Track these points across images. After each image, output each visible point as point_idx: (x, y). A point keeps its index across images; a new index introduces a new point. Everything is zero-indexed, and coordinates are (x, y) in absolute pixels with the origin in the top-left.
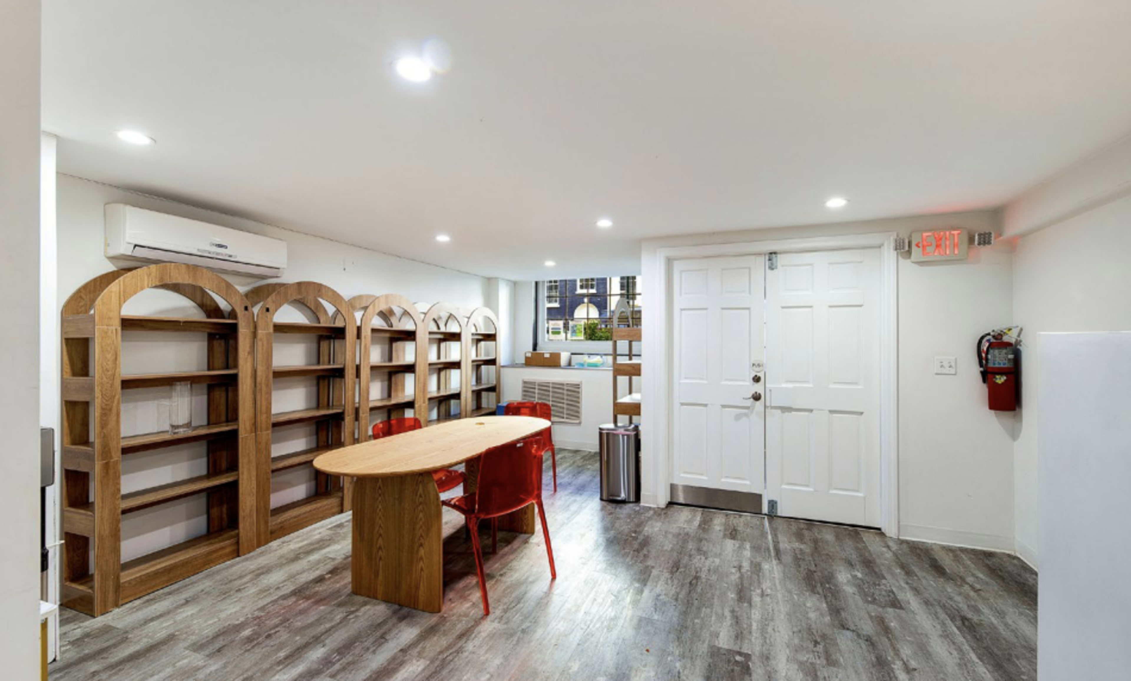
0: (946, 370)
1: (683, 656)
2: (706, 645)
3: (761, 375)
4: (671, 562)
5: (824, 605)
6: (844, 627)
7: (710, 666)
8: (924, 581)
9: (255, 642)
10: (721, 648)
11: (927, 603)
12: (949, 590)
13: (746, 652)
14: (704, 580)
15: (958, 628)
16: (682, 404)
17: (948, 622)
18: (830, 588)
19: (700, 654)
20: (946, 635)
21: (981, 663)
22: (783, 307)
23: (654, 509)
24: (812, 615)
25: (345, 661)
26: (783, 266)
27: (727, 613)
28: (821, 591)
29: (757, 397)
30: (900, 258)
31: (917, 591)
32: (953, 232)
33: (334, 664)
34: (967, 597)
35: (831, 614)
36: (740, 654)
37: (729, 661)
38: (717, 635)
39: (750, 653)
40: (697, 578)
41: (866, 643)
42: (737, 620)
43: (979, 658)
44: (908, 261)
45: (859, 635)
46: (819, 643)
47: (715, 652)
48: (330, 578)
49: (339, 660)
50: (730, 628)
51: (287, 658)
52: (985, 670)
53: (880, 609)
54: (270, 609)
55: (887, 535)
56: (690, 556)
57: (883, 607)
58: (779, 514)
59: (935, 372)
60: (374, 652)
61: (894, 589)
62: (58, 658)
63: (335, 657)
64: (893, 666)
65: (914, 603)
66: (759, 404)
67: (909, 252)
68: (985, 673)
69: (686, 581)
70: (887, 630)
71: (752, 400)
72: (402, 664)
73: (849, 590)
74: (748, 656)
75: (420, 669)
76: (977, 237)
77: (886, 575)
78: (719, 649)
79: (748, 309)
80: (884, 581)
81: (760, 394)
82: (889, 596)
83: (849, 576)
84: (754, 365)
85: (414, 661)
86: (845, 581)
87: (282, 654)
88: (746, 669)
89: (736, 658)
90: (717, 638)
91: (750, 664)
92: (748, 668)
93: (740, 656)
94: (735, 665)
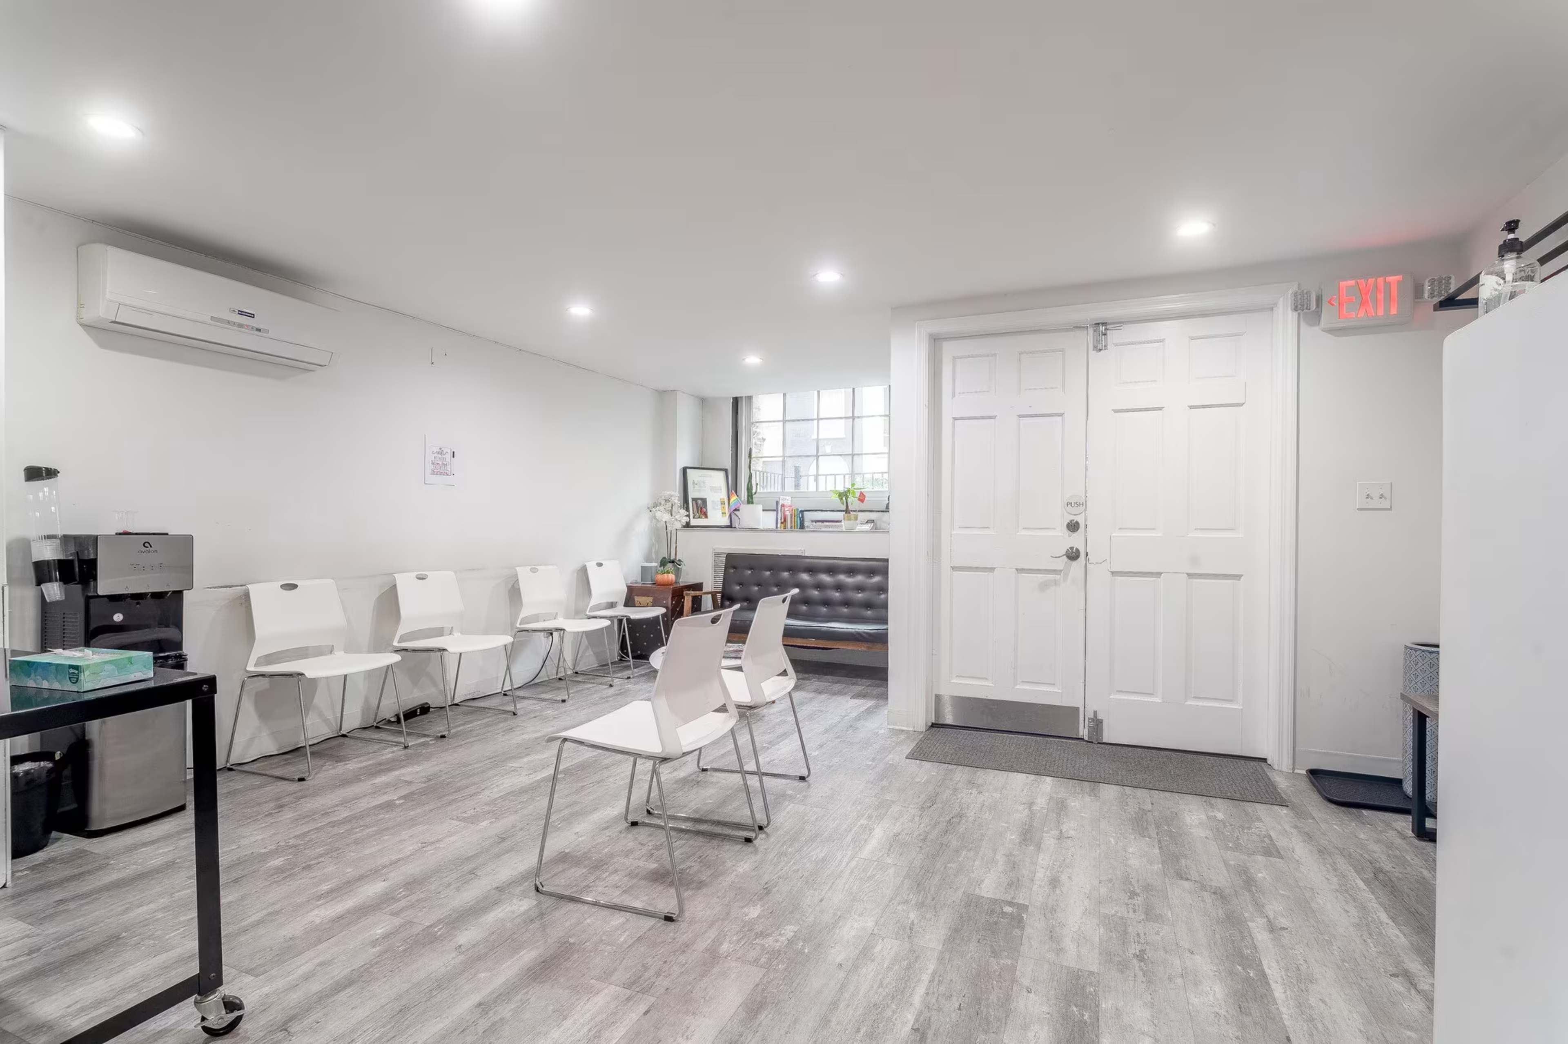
0: (1375, 503)
1: (921, 904)
2: (960, 893)
3: (1080, 519)
4: (923, 796)
5: (1157, 851)
6: (1181, 876)
7: (961, 916)
8: (1323, 826)
9: (288, 873)
10: (983, 897)
11: (1322, 851)
12: (1362, 836)
13: (1021, 902)
14: (971, 819)
15: (1366, 882)
16: (954, 568)
17: (1352, 874)
18: (1171, 831)
19: (949, 902)
20: (1345, 890)
21: (1393, 924)
22: (1116, 411)
23: (907, 732)
24: (1134, 862)
25: (414, 898)
26: (1116, 345)
27: (1000, 858)
28: (1154, 835)
29: (1073, 555)
30: (1302, 323)
31: (1309, 837)
32: (1390, 279)
33: (399, 900)
34: (1390, 845)
35: (1163, 863)
36: (1010, 904)
37: (993, 912)
38: (980, 883)
39: (1027, 904)
40: (960, 816)
41: (1213, 896)
42: (1013, 865)
43: (1392, 918)
44: (1316, 328)
45: (1203, 887)
46: (1138, 895)
47: (972, 902)
48: (401, 805)
49: (405, 897)
50: (1002, 875)
51: (331, 891)
52: (1397, 932)
53: (1244, 857)
54: (313, 837)
55: (1276, 767)
56: (955, 789)
57: (1249, 855)
58: (1105, 740)
59: (1357, 507)
60: (458, 889)
61: (1272, 834)
62: (9, 884)
63: (400, 893)
64: (1250, 924)
65: (1300, 850)
66: (1077, 567)
67: (1318, 313)
68: (1397, 936)
69: (942, 819)
70: (1249, 882)
71: (1065, 557)
72: (496, 903)
73: (1200, 833)
74: (1023, 908)
75: (522, 909)
76: (1427, 288)
77: (1262, 817)
78: (980, 898)
79: (1061, 415)
80: (1257, 824)
81: (1078, 551)
82: (1262, 841)
83: (1204, 817)
84: (1069, 504)
85: (515, 901)
86: (1196, 822)
87: (325, 887)
88: (1017, 921)
89: (1004, 908)
90: (979, 885)
91: (1025, 916)
92: (1020, 920)
93: (1011, 907)
94: (1001, 916)
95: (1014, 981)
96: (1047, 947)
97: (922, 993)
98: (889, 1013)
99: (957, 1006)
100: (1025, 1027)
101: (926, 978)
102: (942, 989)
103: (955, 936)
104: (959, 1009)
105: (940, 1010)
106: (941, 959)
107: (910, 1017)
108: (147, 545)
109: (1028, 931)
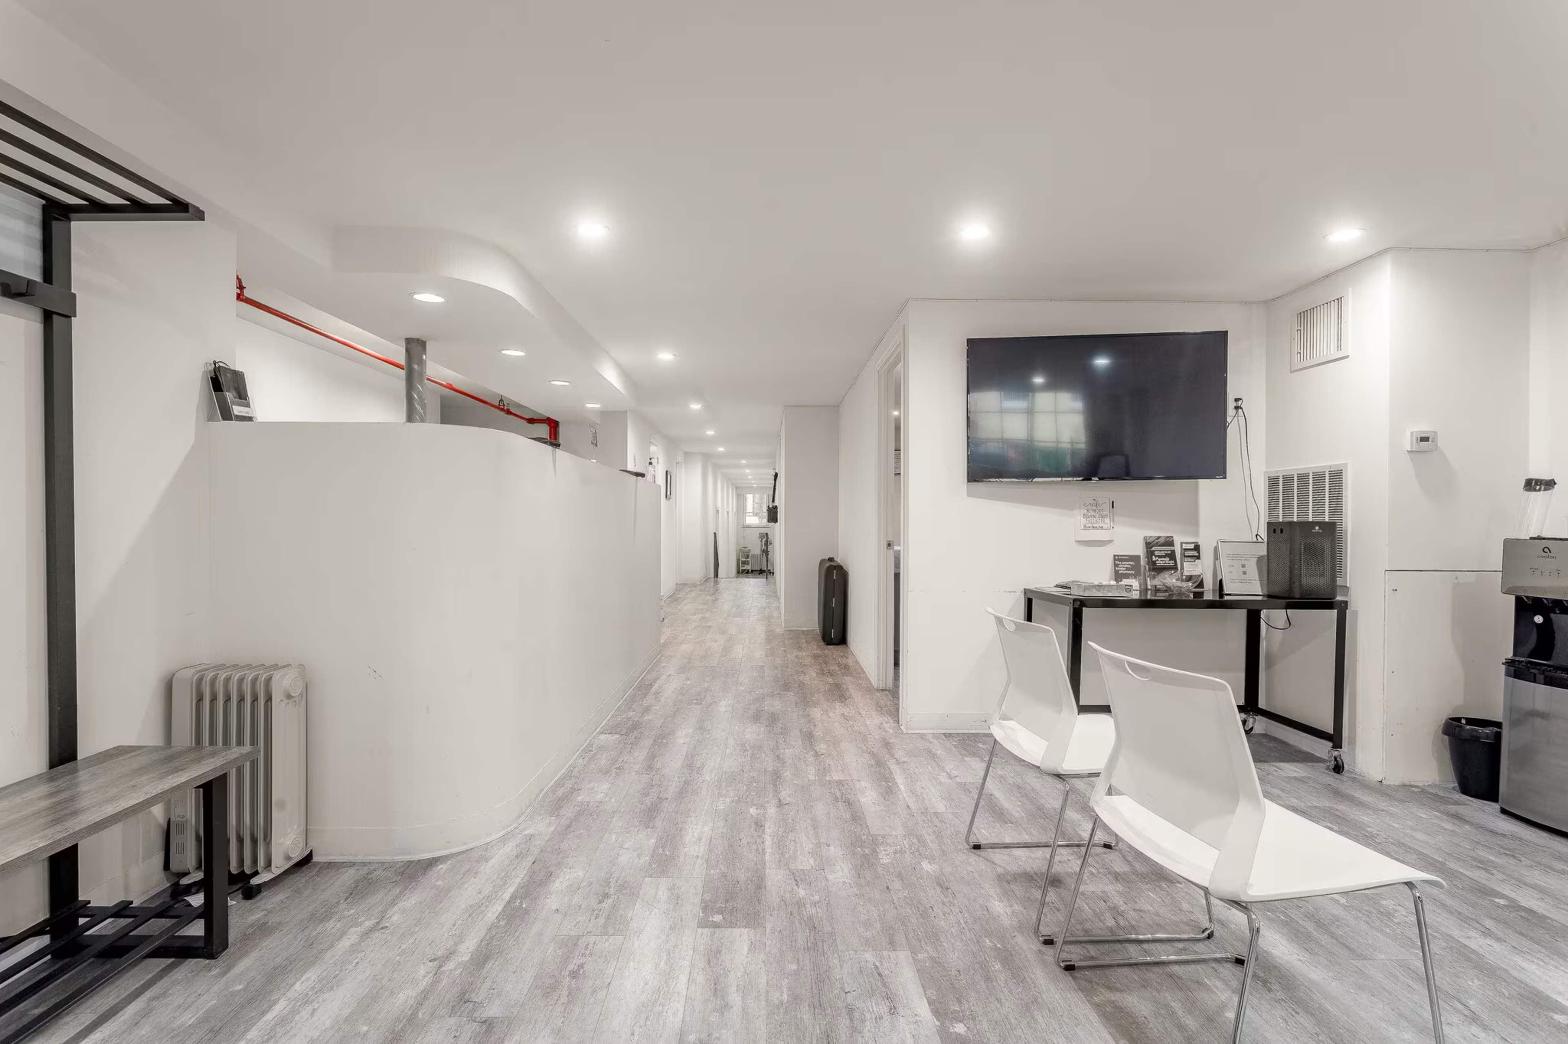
1: (800, 904)
2: (769, 926)
7: (759, 901)
10: (744, 927)
13: (705, 930)
19: (776, 912)
36: (716, 925)
37: (731, 912)
38: (752, 947)
39: (699, 929)
42: (718, 988)
47: (754, 920)
50: (729, 968)
74: (703, 924)
78: (748, 926)
88: (707, 908)
89: (722, 918)
90: (752, 943)
91: (701, 915)
92: (705, 909)
93: (715, 922)
94: (723, 909)
95: (707, 861)
96: (683, 889)
97: (767, 842)
98: (781, 830)
99: (743, 841)
100: (700, 838)
101: (768, 851)
102: (755, 847)
103: (759, 883)
104: (740, 839)
106: (763, 863)
107: (768, 831)
108: (1546, 550)
109: (697, 901)
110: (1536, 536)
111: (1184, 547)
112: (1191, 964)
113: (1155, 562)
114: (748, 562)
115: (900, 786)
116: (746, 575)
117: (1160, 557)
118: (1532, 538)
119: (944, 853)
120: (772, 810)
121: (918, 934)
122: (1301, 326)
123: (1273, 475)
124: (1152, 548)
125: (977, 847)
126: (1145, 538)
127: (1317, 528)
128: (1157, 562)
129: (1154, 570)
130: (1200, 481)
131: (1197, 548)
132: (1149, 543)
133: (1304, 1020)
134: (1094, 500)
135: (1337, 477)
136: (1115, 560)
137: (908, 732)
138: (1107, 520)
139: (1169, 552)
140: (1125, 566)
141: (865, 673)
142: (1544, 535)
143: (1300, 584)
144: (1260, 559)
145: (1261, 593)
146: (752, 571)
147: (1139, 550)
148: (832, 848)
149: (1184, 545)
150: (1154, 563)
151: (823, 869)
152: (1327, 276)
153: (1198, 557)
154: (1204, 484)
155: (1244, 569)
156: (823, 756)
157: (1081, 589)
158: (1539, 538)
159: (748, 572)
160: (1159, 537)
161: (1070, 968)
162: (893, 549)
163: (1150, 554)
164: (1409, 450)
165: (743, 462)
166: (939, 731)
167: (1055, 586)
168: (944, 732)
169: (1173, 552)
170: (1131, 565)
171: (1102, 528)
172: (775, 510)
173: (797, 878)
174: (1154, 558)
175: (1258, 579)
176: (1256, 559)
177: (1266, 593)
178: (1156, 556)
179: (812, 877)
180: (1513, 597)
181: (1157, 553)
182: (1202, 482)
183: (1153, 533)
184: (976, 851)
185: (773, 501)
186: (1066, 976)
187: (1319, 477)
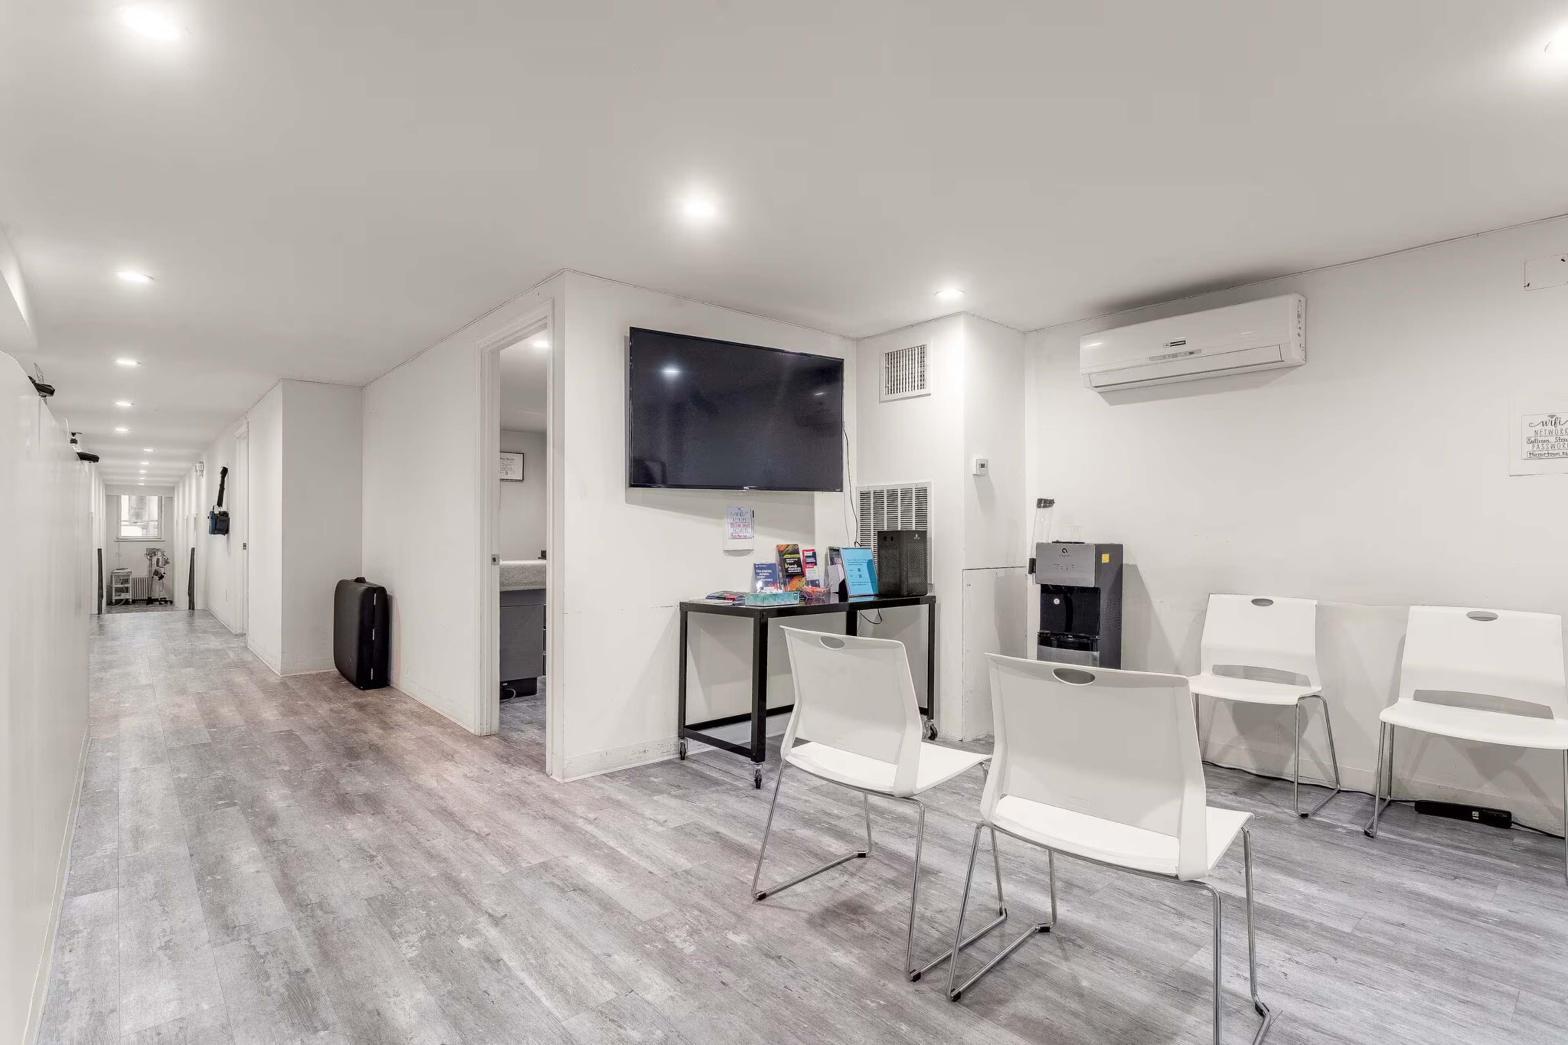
97: (526, 981)
98: (529, 956)
99: (490, 992)
100: (423, 1015)
102: (516, 994)
104: (485, 991)
105: (499, 981)
107: (513, 963)
108: (1064, 550)
110: (1055, 541)
111: (805, 555)
112: (1020, 948)
113: (787, 568)
114: (127, 588)
115: (617, 849)
116: (124, 606)
117: (791, 564)
118: (1053, 542)
119: (739, 917)
120: (492, 933)
121: (804, 1027)
122: (888, 364)
123: (866, 490)
124: (784, 555)
125: (763, 897)
126: (778, 546)
127: (917, 536)
128: (789, 569)
129: (787, 576)
130: (816, 493)
131: (814, 555)
132: (782, 551)
133: (1120, 963)
134: (739, 509)
135: (922, 494)
136: (756, 568)
137: (567, 780)
138: (750, 530)
139: (796, 559)
140: (764, 574)
141: (445, 718)
142: (1060, 540)
143: (907, 586)
144: (870, 563)
145: (872, 593)
146: (134, 602)
147: (772, 558)
148: (616, 957)
149: (805, 553)
150: (787, 570)
151: (632, 991)
152: (912, 326)
153: (815, 564)
154: (819, 496)
155: (860, 573)
156: (490, 837)
157: (758, 599)
158: (1058, 542)
159: (127, 602)
160: (788, 546)
161: (957, 998)
162: (499, 564)
163: (783, 561)
164: (975, 473)
165: (149, 450)
166: (598, 773)
167: (707, 598)
168: (603, 772)
169: (799, 558)
170: (769, 573)
171: (745, 537)
172: (224, 518)
173: (611, 1017)
174: (787, 566)
175: (869, 581)
176: (866, 564)
177: (877, 592)
178: (787, 564)
179: (629, 1007)
180: (1040, 585)
181: (788, 561)
182: (818, 495)
183: (783, 542)
184: (762, 902)
185: (220, 503)
186: (958, 1009)
187: (906, 492)
